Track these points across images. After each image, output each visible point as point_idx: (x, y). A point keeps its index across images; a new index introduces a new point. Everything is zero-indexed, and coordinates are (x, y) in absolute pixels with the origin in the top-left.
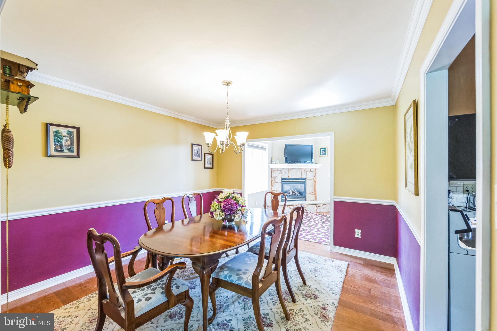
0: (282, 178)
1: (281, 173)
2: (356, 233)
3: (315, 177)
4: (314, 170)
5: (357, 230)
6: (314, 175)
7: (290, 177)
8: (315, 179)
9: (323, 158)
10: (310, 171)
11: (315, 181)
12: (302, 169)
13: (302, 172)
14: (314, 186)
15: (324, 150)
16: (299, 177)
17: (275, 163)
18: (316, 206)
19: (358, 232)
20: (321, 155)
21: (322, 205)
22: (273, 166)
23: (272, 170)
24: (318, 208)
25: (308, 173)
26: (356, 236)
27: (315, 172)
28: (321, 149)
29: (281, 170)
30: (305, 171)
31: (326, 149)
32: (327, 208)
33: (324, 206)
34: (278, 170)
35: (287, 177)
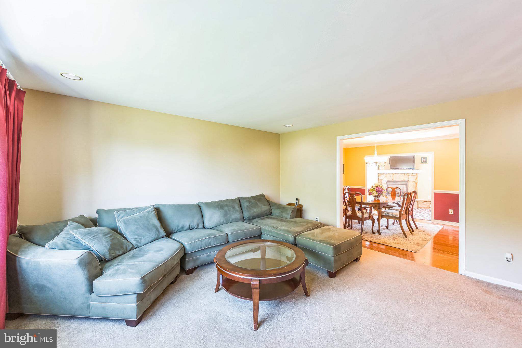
0: (387, 181)
1: (387, 177)
2: (450, 212)
3: (416, 180)
4: (416, 174)
5: (450, 210)
6: (416, 177)
7: (394, 180)
8: (416, 182)
9: (424, 165)
10: (412, 175)
11: (416, 184)
12: (404, 174)
13: (405, 176)
14: (416, 187)
15: (425, 159)
16: (402, 180)
17: (382, 170)
18: (418, 203)
19: (451, 211)
20: (422, 162)
21: (423, 202)
22: (380, 172)
23: (379, 175)
24: (420, 204)
25: (409, 177)
26: (450, 213)
27: (416, 176)
28: (422, 158)
29: (386, 174)
30: (407, 175)
31: (426, 157)
32: (427, 205)
33: (425, 203)
34: (384, 174)
35: (391, 180)
